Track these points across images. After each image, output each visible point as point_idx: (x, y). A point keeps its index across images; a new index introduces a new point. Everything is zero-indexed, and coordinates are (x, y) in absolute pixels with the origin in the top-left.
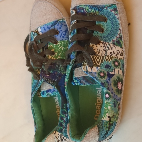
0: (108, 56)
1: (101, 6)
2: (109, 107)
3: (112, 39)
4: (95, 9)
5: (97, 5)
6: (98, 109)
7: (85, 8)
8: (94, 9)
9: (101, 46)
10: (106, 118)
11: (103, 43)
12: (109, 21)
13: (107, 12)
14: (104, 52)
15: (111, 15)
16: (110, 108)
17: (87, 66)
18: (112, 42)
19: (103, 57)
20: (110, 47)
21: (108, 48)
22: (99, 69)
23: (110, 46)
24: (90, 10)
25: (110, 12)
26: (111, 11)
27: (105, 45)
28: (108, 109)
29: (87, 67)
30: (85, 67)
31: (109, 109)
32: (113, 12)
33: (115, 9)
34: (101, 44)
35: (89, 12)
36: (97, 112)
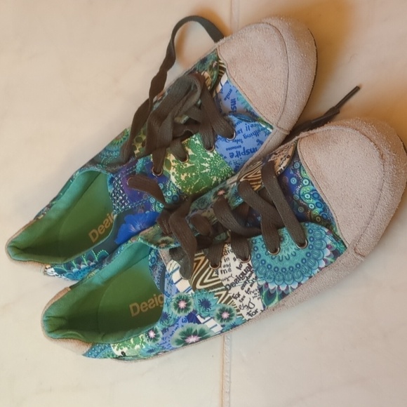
0: (227, 294)
2: (138, 347)
3: (268, 281)
5: (328, 206)
6: (148, 304)
9: (239, 268)
10: (117, 350)
11: (249, 267)
12: (303, 253)
13: (321, 239)
14: (232, 280)
15: (319, 249)
18: (262, 283)
19: (221, 285)
20: (248, 286)
21: (245, 282)
22: (190, 292)
23: (251, 286)
25: (325, 245)
26: (327, 246)
27: (247, 275)
28: (133, 347)
31: (135, 348)
32: (328, 252)
33: (336, 253)
34: (245, 266)
36: (144, 305)
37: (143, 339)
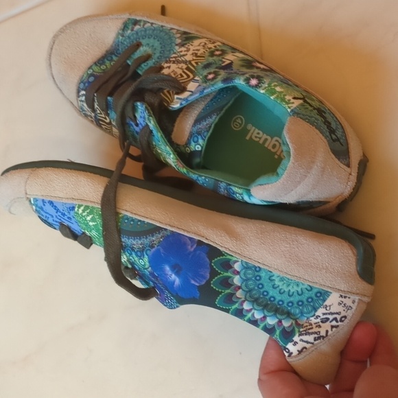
0: (193, 60)
1: (112, 46)
2: (278, 89)
3: (173, 44)
4: (109, 58)
5: (107, 51)
7: (94, 71)
8: (108, 60)
9: (169, 67)
10: (293, 103)
11: (167, 62)
12: (144, 42)
13: (129, 37)
14: (182, 65)
16: (282, 87)
17: (176, 96)
18: (177, 47)
19: (188, 69)
22: (198, 79)
23: (181, 52)
24: (103, 67)
26: (132, 30)
27: (174, 59)
28: (280, 92)
29: (177, 98)
30: (175, 100)
31: (282, 90)
32: (137, 27)
33: (136, 22)
34: (166, 65)
35: (104, 70)
37: (266, 88)
